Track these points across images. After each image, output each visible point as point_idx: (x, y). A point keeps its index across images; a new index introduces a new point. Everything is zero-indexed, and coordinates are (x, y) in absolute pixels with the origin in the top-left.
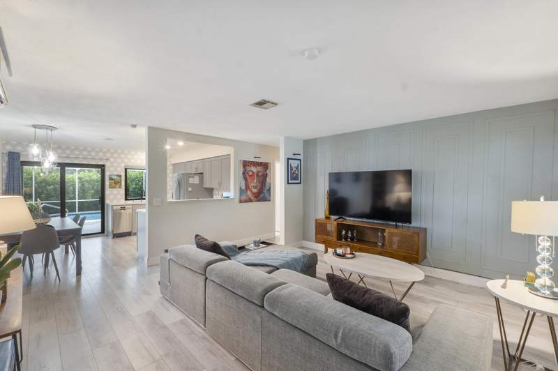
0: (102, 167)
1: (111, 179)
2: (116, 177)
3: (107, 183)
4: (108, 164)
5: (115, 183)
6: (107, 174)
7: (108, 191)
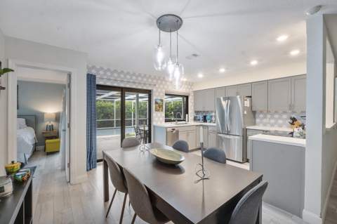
0: (149, 92)
1: (156, 103)
2: (159, 102)
3: (154, 106)
4: (155, 90)
5: (159, 107)
6: (154, 98)
7: (154, 114)
